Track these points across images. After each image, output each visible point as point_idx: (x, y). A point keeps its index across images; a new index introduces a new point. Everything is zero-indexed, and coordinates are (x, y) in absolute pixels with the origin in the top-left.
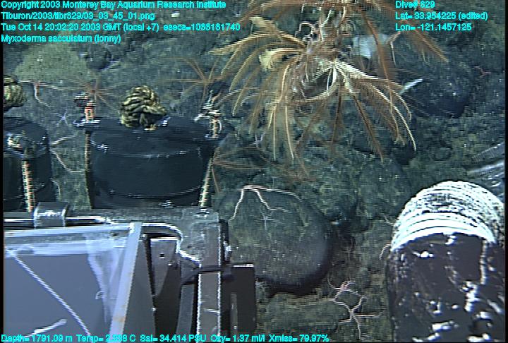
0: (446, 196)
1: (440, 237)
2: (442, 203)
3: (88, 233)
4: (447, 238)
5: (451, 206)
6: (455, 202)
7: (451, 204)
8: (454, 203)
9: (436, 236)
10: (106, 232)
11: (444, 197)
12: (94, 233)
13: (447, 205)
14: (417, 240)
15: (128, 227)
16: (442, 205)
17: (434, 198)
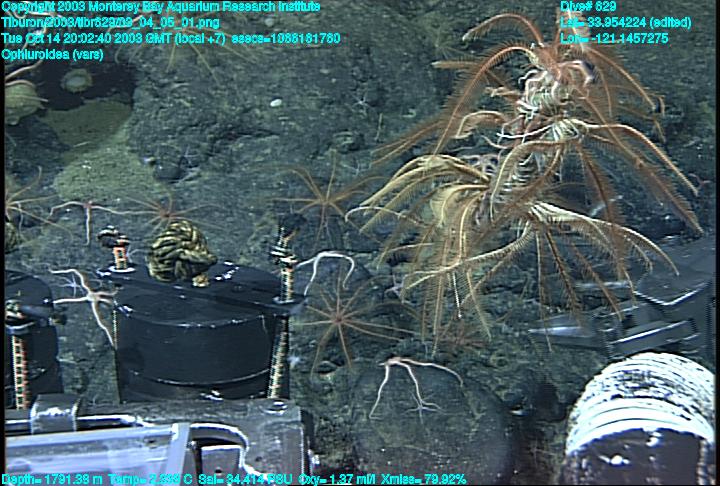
0: (646, 374)
1: (638, 434)
2: (640, 384)
3: (111, 440)
4: (649, 436)
5: (652, 389)
6: (658, 382)
7: (652, 385)
8: (656, 384)
9: (633, 433)
10: (138, 439)
11: (643, 376)
12: (120, 440)
13: (646, 387)
14: (605, 439)
15: (169, 430)
16: (639, 388)
17: (627, 376)
